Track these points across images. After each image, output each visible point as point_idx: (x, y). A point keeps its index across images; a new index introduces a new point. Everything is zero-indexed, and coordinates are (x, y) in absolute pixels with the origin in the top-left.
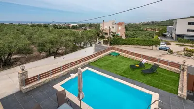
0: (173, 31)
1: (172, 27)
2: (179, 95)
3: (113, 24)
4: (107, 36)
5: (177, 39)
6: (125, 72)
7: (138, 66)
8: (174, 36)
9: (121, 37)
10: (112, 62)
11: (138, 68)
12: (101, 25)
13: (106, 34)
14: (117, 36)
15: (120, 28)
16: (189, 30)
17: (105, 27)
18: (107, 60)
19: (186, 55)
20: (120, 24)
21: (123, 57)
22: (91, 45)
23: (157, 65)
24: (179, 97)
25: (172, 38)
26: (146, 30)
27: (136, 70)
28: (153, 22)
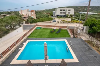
0: (55, 13)
1: (55, 12)
2: (71, 37)
3: (28, 11)
4: (26, 19)
5: (57, 17)
6: (49, 36)
7: (53, 31)
8: (56, 15)
9: (34, 18)
10: (40, 32)
11: (53, 32)
12: (20, 12)
13: (24, 17)
14: (32, 18)
15: (32, 13)
16: (60, 13)
17: (23, 13)
18: (37, 32)
19: (63, 23)
20: (32, 11)
21: (44, 29)
22: (20, 26)
23: (60, 29)
24: (72, 38)
25: (55, 17)
26: (44, 14)
27: (53, 33)
28: (46, 10)
